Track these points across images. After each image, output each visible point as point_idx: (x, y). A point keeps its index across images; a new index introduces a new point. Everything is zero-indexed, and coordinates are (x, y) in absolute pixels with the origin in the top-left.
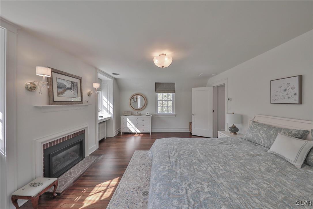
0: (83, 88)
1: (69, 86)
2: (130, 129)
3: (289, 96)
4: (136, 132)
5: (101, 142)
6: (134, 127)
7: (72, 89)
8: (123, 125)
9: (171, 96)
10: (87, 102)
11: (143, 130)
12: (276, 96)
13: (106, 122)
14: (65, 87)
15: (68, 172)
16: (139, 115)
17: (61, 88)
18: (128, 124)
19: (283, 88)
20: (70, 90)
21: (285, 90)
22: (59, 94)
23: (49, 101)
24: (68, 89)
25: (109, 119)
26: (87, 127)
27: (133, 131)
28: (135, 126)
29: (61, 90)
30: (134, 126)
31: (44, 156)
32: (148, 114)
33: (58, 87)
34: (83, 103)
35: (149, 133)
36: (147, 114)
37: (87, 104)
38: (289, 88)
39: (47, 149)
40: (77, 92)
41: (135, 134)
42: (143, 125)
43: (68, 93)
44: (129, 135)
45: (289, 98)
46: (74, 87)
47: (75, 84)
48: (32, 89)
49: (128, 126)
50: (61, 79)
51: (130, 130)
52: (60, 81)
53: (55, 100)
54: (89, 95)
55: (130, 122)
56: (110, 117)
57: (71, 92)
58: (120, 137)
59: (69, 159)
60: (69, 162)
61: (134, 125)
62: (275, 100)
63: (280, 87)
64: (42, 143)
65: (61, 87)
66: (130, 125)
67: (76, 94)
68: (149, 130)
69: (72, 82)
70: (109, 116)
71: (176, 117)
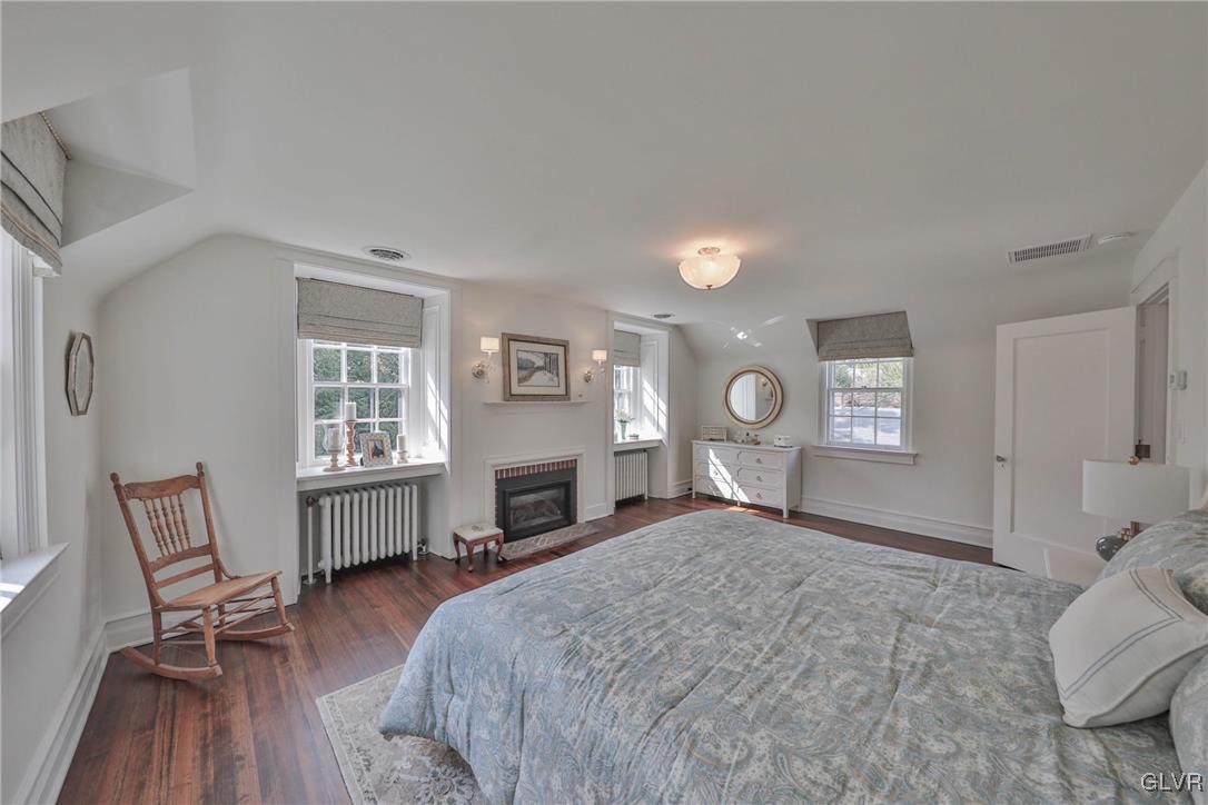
0: (570, 365)
1: (539, 362)
2: (719, 484)
4: (735, 499)
5: (622, 505)
6: (729, 481)
7: (546, 369)
8: (697, 471)
9: (893, 370)
10: (581, 396)
11: (759, 496)
13: (648, 451)
14: (533, 367)
15: (534, 538)
16: (748, 443)
17: (526, 369)
18: (712, 468)
20: (542, 371)
22: (520, 381)
23: (505, 393)
24: (539, 369)
25: (655, 445)
26: (581, 455)
27: (727, 494)
28: (733, 479)
29: (524, 373)
30: (728, 477)
31: (497, 490)
32: (782, 443)
33: (520, 368)
34: (569, 399)
35: (780, 512)
36: (776, 443)
37: (580, 400)
39: (502, 479)
40: (558, 375)
41: (732, 503)
42: (759, 479)
43: (539, 378)
44: (717, 505)
46: (550, 364)
47: (553, 357)
48: (480, 374)
49: (712, 475)
50: (525, 351)
51: (716, 489)
52: (523, 356)
53: (513, 392)
54: (587, 379)
55: (717, 462)
56: (661, 441)
57: (546, 375)
58: (689, 505)
59: (543, 515)
60: (543, 520)
61: (731, 473)
64: (493, 466)
65: (525, 366)
66: (718, 472)
67: (556, 378)
68: (779, 500)
69: (546, 354)
70: (659, 436)
71: (914, 464)
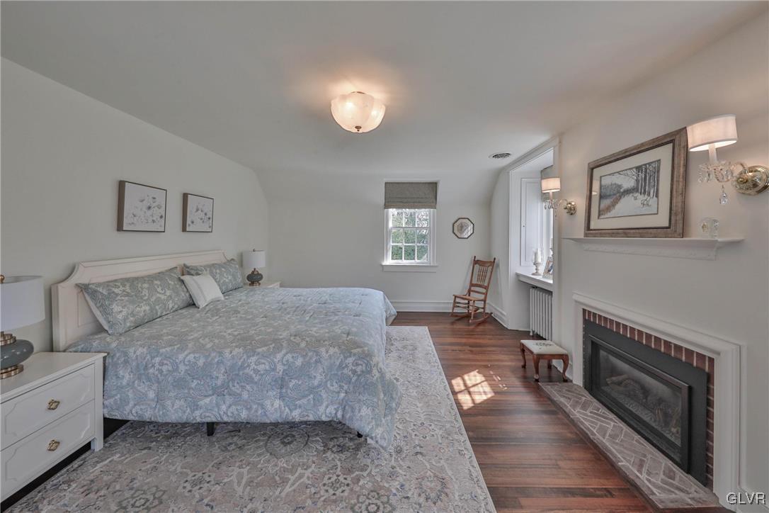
1: (628, 183)
3: (155, 219)
7: (637, 191)
12: (135, 216)
14: (619, 192)
17: (610, 196)
19: (146, 204)
20: (631, 195)
21: (149, 208)
22: (601, 212)
24: (628, 192)
29: (607, 202)
33: (602, 197)
38: (155, 204)
40: (656, 194)
43: (626, 204)
45: (154, 221)
47: (651, 168)
50: (609, 175)
52: (608, 181)
57: (636, 199)
62: (133, 223)
63: (142, 201)
65: (608, 194)
67: (654, 200)
69: (639, 168)
